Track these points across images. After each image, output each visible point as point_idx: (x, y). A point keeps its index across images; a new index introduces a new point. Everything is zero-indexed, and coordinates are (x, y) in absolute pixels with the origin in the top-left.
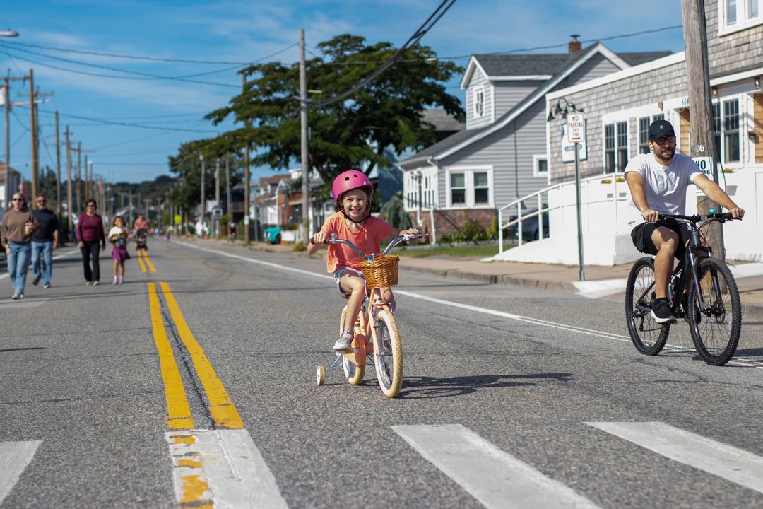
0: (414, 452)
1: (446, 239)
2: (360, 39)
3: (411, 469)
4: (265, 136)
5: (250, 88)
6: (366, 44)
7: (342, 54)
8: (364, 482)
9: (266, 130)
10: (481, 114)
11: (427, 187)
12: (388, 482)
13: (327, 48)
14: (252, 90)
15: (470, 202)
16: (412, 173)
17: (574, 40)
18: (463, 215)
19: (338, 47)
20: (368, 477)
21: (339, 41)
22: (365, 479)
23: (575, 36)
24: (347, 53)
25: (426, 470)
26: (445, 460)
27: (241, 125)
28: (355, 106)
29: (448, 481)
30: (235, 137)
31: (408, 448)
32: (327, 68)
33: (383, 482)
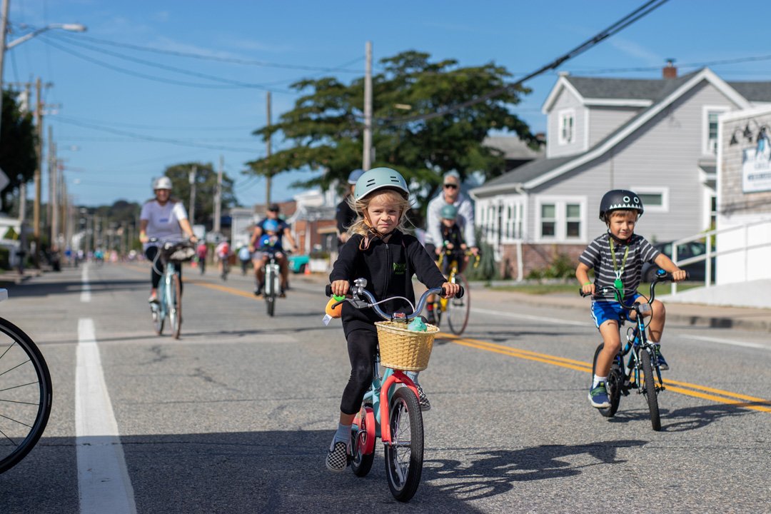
1: (534, 275)
2: (426, 56)
5: (303, 104)
6: (431, 61)
7: (403, 71)
10: (569, 140)
11: (509, 217)
13: (389, 64)
14: (304, 106)
15: (561, 236)
16: (491, 203)
17: (669, 65)
18: (553, 249)
19: (401, 63)
21: (403, 58)
23: (670, 61)
24: (409, 70)
27: (290, 144)
30: (291, 155)
32: (389, 86)
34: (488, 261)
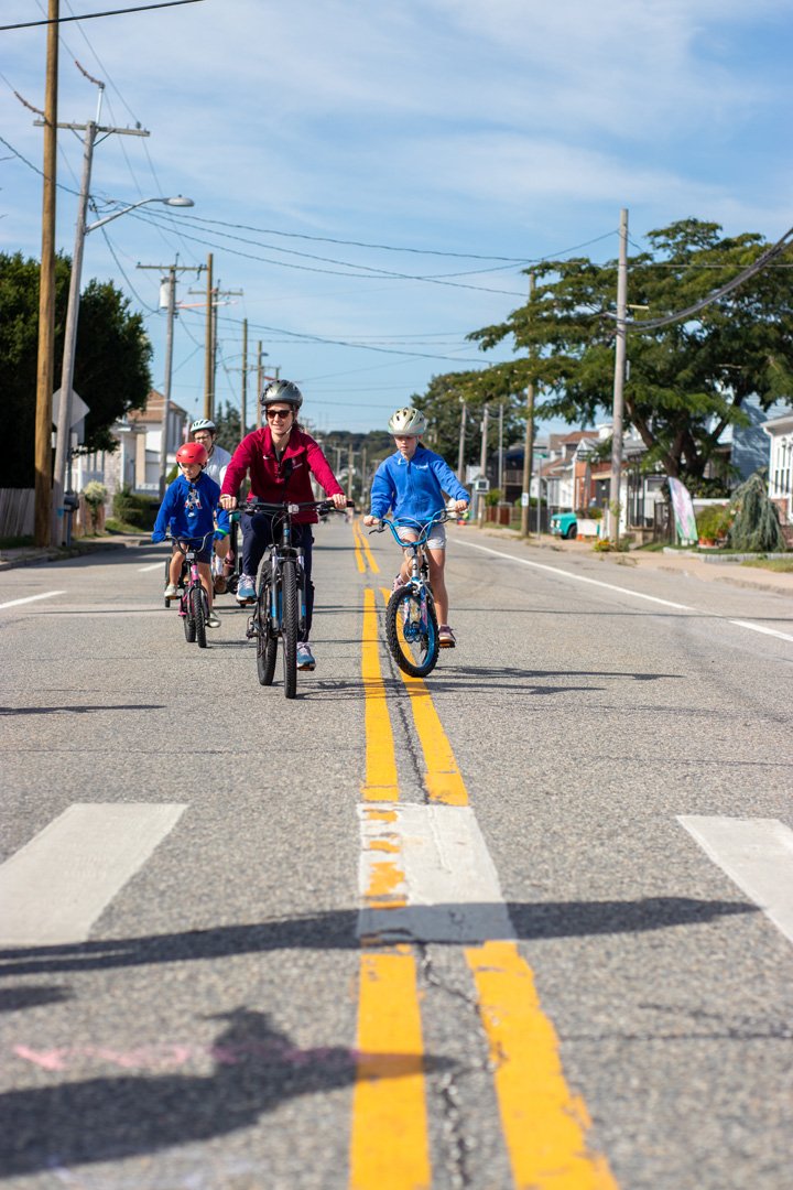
0: (700, 852)
2: (714, 227)
3: (689, 875)
4: (558, 372)
5: (541, 297)
6: (722, 235)
7: (684, 249)
8: (618, 886)
9: (562, 363)
12: (652, 888)
13: (661, 240)
14: (542, 300)
16: (784, 439)
19: (679, 238)
20: (626, 880)
21: (681, 231)
22: (622, 883)
24: (693, 248)
25: (710, 877)
26: (741, 865)
27: (524, 353)
28: (701, 331)
29: (737, 893)
30: (512, 373)
31: (693, 846)
32: (662, 271)
33: (646, 888)
34: (768, 524)
